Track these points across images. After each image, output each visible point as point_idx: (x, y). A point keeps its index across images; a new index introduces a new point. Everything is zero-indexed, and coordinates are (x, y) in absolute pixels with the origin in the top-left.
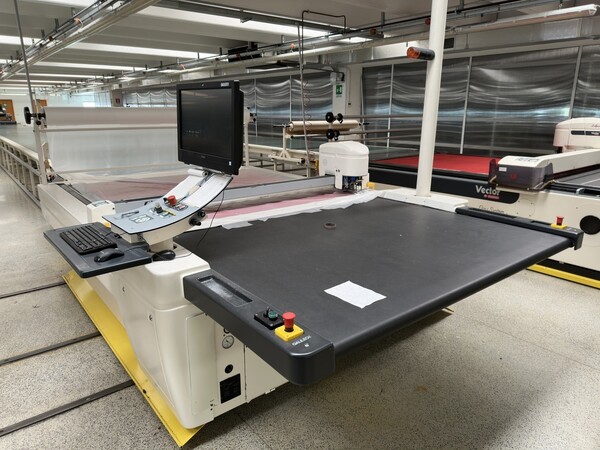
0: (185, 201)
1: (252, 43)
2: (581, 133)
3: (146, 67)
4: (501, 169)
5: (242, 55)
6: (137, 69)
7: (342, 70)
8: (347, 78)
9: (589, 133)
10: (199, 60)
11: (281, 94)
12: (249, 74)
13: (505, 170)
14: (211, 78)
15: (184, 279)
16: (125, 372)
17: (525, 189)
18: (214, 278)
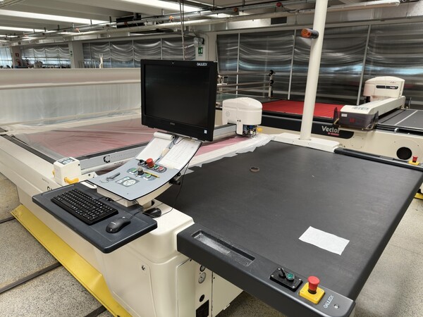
0: (161, 163)
1: (137, 14)
2: (383, 87)
3: (45, 29)
4: (343, 115)
5: (129, 23)
6: (37, 31)
7: (202, 36)
8: (206, 42)
9: (388, 87)
10: (92, 25)
11: (151, 52)
12: (130, 37)
13: (346, 115)
14: (98, 39)
15: (178, 236)
16: (94, 299)
17: (360, 129)
18: (203, 232)
